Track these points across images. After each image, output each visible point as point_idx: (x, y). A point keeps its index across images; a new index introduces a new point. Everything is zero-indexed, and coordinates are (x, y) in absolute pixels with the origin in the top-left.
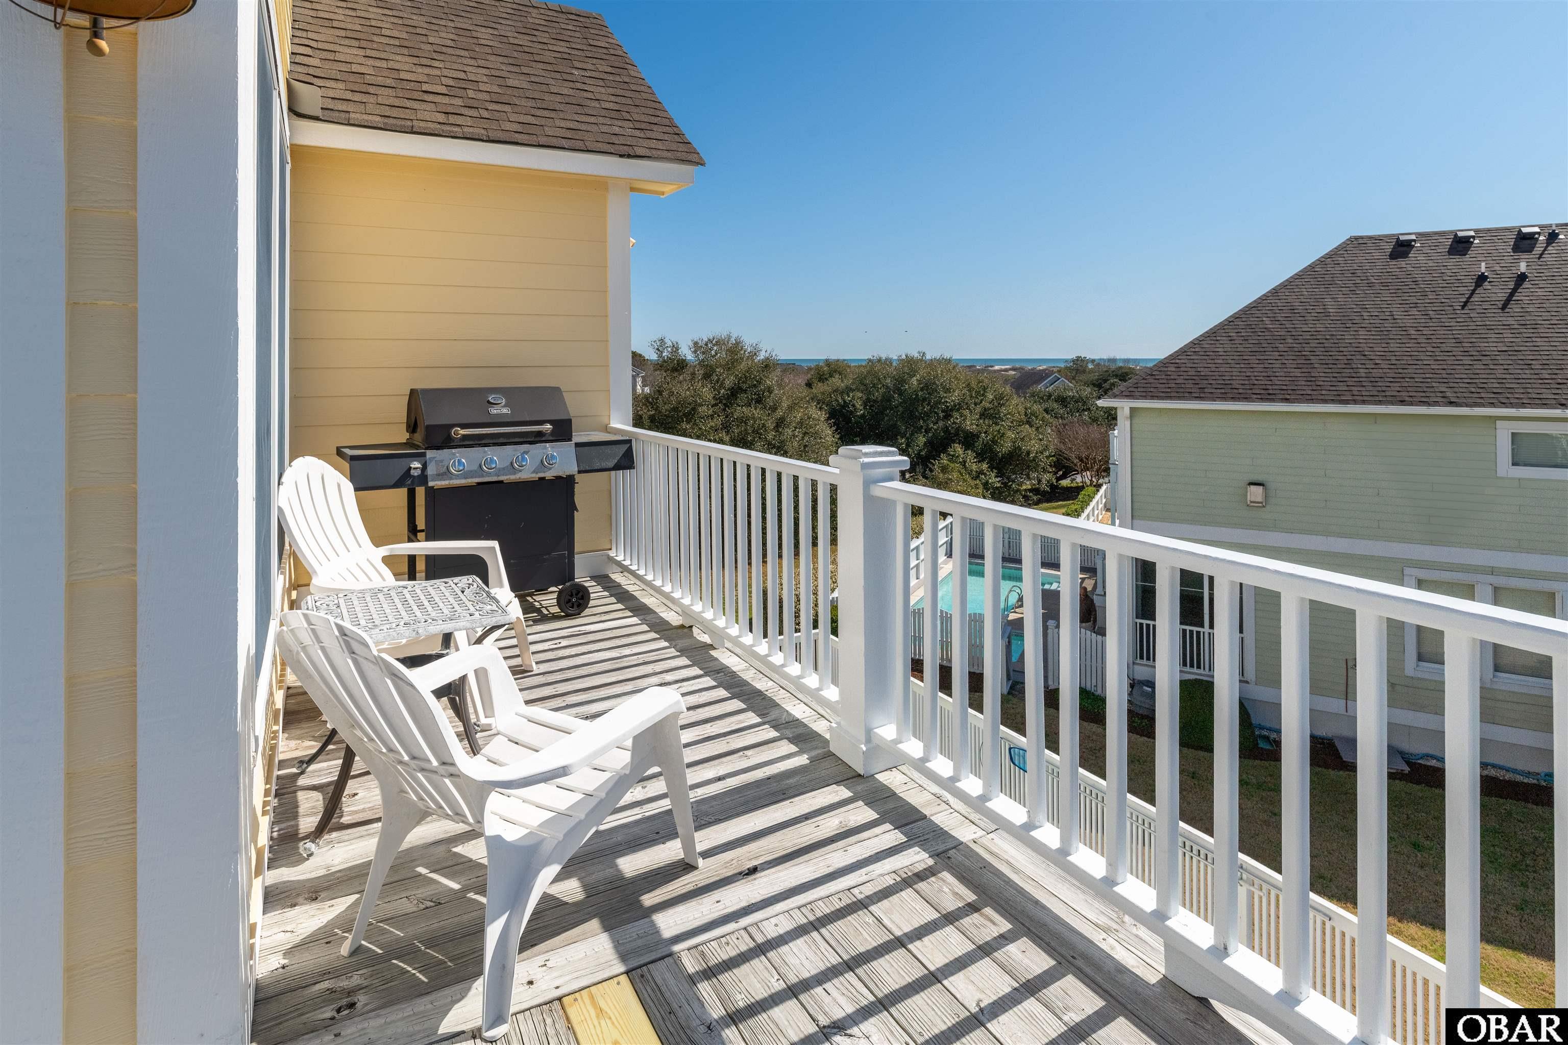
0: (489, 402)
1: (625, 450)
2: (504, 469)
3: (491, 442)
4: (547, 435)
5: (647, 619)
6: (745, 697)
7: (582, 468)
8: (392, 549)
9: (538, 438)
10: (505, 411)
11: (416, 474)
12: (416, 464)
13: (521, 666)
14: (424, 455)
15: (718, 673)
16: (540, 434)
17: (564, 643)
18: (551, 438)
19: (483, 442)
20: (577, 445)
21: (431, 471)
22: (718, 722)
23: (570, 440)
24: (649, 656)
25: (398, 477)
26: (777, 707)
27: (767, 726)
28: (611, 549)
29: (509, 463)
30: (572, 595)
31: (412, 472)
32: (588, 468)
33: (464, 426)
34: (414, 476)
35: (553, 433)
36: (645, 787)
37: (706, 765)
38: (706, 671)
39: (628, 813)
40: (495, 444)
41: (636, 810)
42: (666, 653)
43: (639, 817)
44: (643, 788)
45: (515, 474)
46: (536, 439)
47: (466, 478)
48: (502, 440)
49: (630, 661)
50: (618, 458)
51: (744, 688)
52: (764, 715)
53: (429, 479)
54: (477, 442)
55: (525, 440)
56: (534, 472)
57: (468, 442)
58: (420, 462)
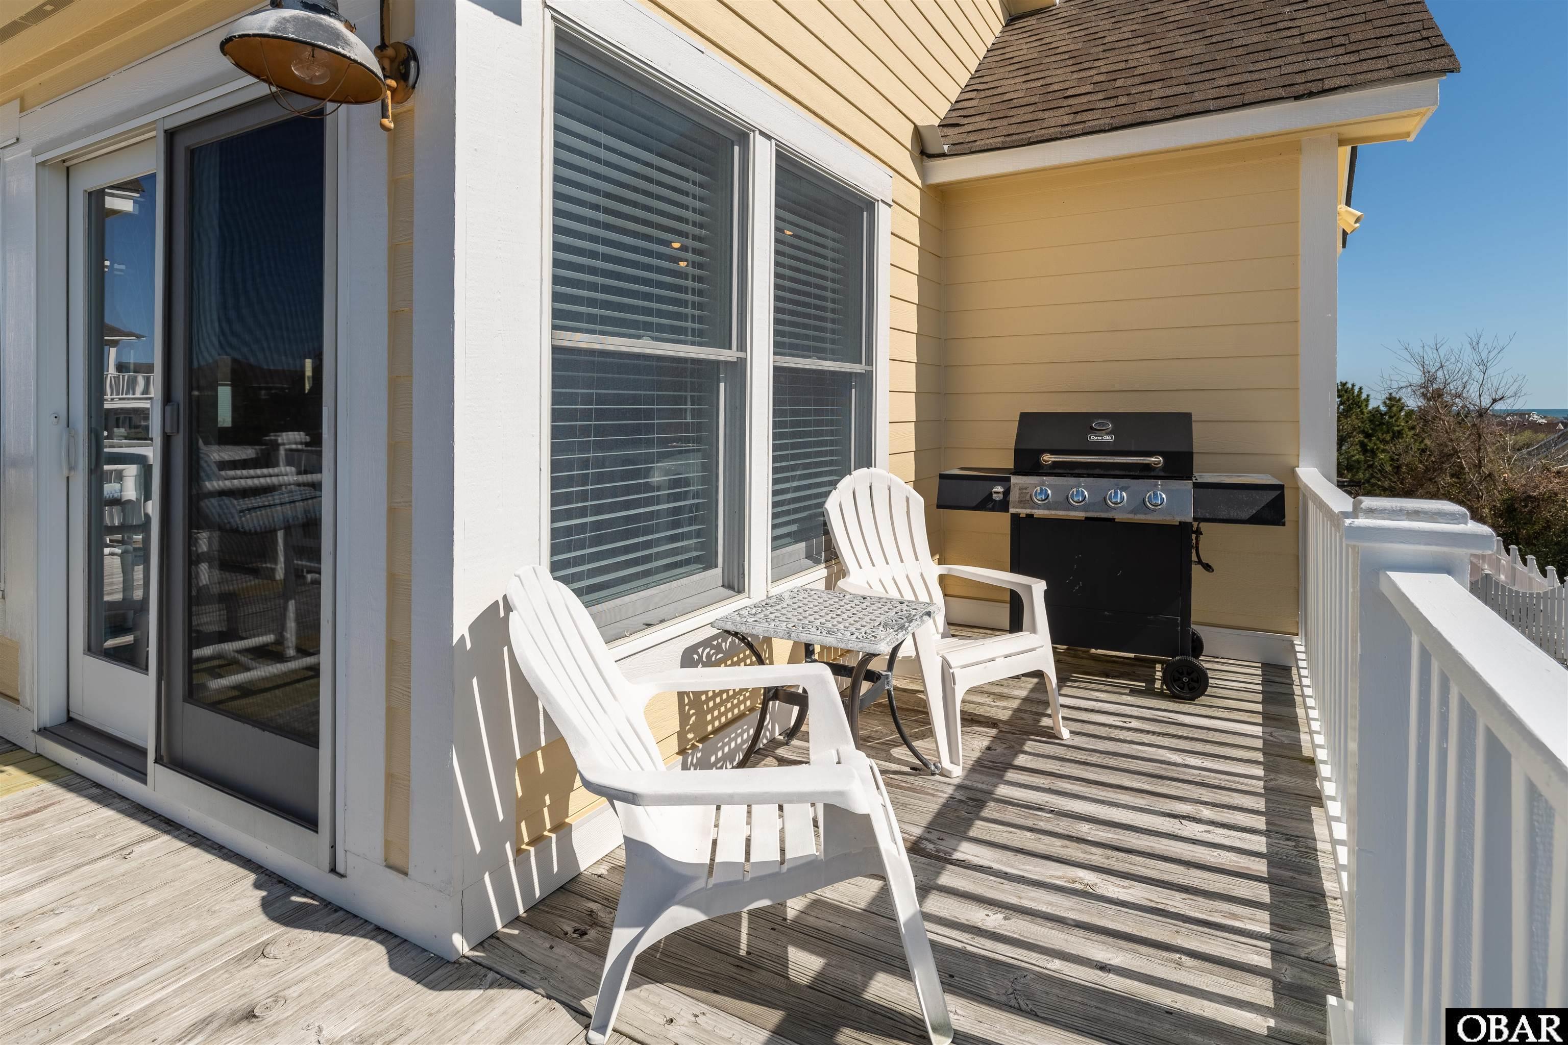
0: (1092, 428)
1: (1270, 498)
2: (1094, 504)
3: (1085, 472)
4: (1157, 470)
5: (1275, 734)
6: (1287, 890)
7: (1199, 515)
8: (950, 569)
9: (1145, 472)
10: (1107, 438)
11: (997, 499)
12: (999, 489)
13: (1052, 728)
14: (1008, 479)
15: (1288, 840)
16: (1147, 467)
17: (1135, 724)
18: (1162, 474)
19: (1076, 471)
20: (1197, 485)
21: (1014, 496)
22: (1201, 899)
23: (1189, 478)
24: (1216, 778)
25: (980, 500)
26: (1323, 930)
27: (1268, 945)
28: (1297, 635)
29: (1101, 499)
30: (1189, 674)
31: (994, 496)
32: (1208, 516)
33: (1053, 452)
34: (995, 501)
35: (1165, 468)
36: (1009, 919)
37: (1110, 940)
38: (1271, 828)
39: (954, 934)
40: (1089, 476)
41: (965, 937)
42: (1245, 784)
43: (959, 945)
44: (1005, 918)
45: (1107, 511)
46: (1143, 474)
47: (1049, 509)
48: (1097, 471)
49: (1184, 773)
50: (1257, 508)
51: (1304, 877)
52: (1283, 927)
53: (1011, 505)
54: (1068, 471)
55: (1127, 473)
56: (1132, 512)
57: (1057, 470)
58: (1003, 486)
